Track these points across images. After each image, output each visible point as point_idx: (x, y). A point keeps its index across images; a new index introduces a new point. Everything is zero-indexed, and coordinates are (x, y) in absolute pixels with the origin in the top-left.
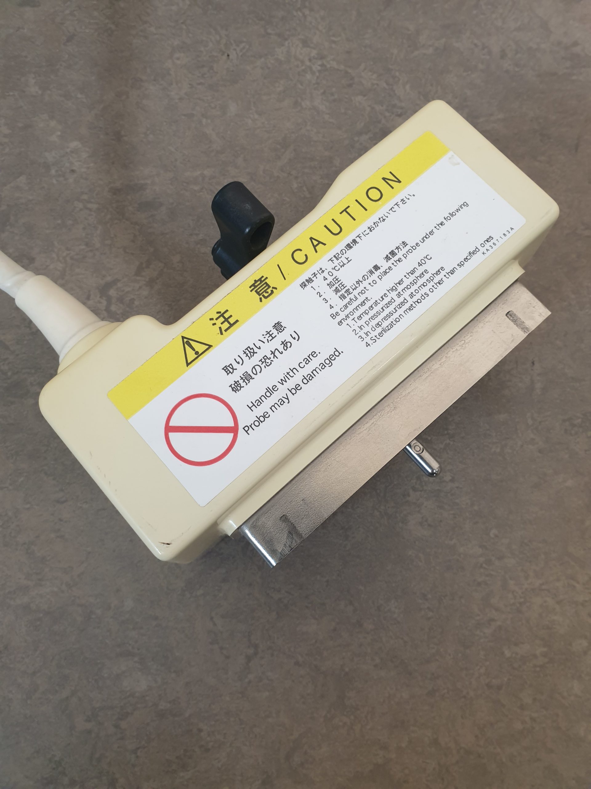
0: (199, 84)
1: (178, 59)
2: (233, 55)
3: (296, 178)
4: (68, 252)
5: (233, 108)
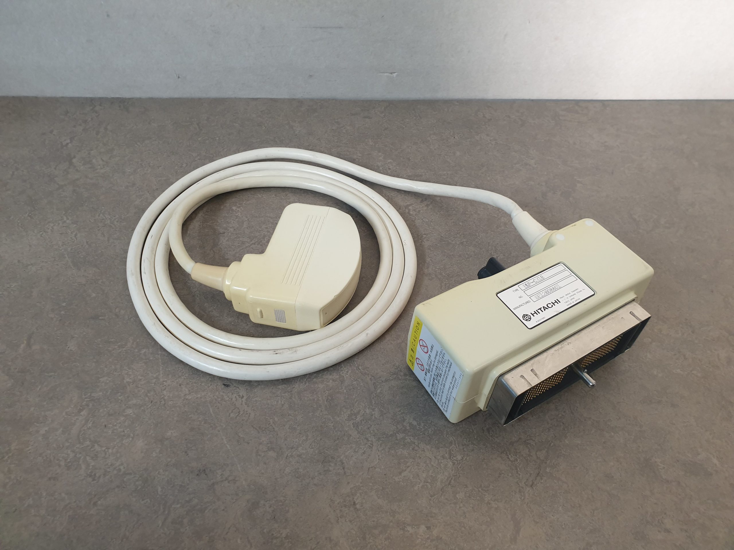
0: (442, 145)
1: (433, 137)
2: (456, 137)
3: (489, 176)
4: (390, 194)
5: (458, 154)
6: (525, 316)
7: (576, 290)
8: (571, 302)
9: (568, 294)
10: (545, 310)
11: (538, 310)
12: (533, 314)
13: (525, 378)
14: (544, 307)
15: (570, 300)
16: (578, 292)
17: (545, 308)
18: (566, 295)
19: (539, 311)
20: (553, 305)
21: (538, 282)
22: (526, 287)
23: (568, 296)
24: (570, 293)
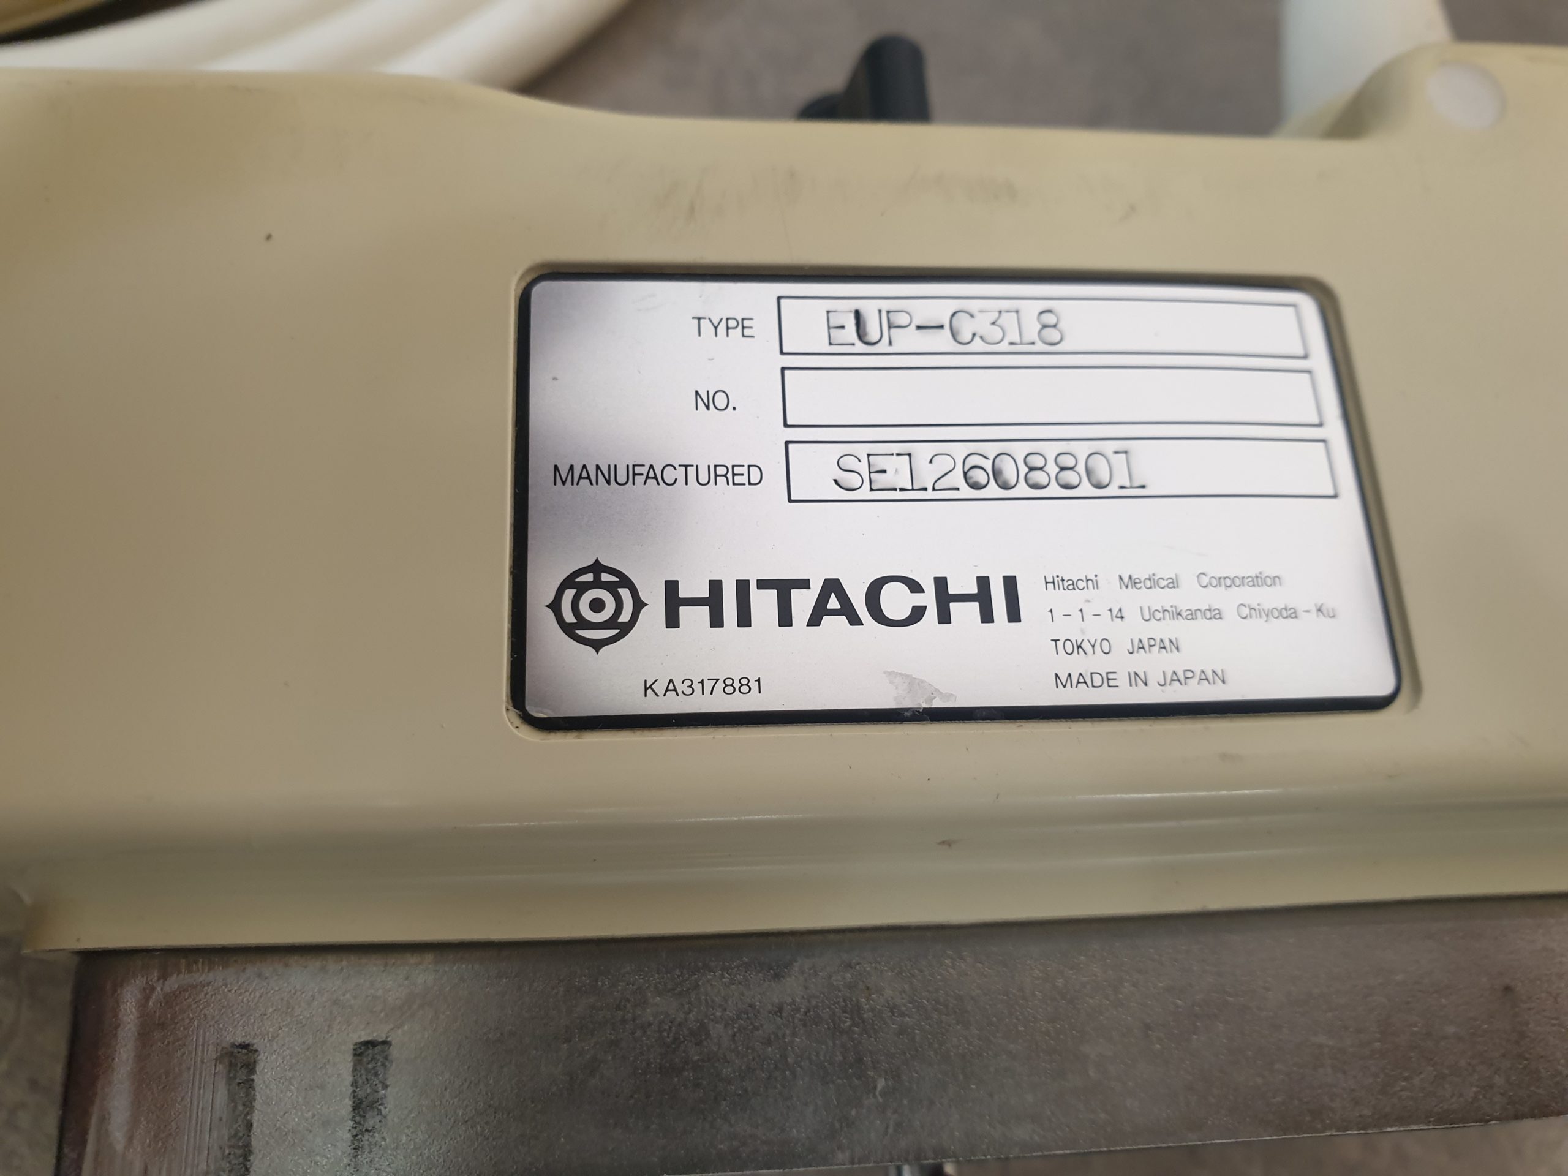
6: (597, 584)
7: (1257, 581)
8: (1121, 663)
9: (1153, 582)
10: (815, 620)
11: (763, 584)
12: (674, 600)
13: (249, 1084)
14: (832, 586)
15: (1121, 644)
16: (1255, 611)
17: (833, 603)
18: (1132, 582)
19: (764, 603)
20: (932, 613)
21: (978, 345)
22: (838, 336)
23: (1133, 601)
24: (1174, 584)
